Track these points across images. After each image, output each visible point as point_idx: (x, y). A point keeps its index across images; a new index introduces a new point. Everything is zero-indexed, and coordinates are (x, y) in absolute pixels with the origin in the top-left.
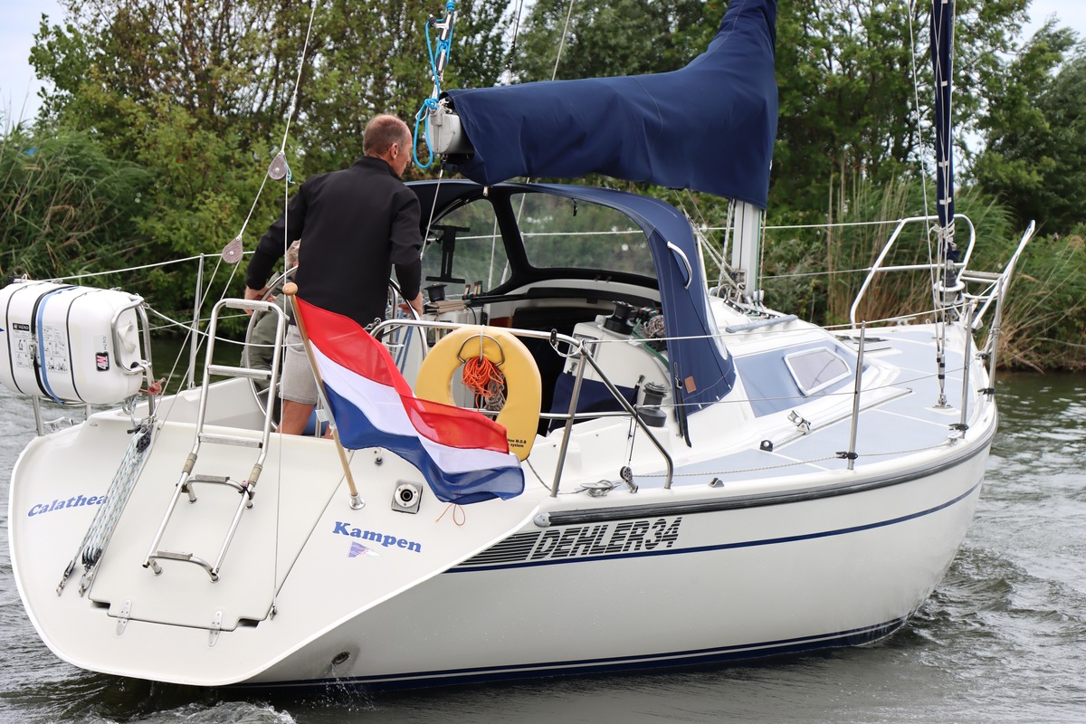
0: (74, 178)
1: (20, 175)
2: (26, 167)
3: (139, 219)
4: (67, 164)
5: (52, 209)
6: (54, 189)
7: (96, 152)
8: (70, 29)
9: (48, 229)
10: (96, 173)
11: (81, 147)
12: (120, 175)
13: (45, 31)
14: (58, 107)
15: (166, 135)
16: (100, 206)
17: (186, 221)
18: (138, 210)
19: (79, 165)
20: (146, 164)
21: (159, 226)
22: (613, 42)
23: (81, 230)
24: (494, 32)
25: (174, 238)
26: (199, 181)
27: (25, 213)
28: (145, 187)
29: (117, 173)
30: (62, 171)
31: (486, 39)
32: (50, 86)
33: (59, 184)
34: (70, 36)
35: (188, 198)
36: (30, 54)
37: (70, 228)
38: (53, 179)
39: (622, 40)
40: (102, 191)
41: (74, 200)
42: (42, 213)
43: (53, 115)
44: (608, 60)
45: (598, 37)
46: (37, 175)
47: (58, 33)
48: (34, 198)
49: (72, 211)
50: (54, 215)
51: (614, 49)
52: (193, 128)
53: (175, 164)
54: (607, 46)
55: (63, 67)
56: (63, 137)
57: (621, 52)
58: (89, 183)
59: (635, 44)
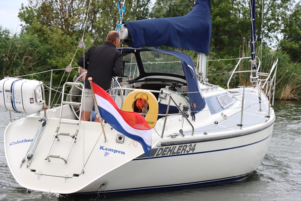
0: (31, 48)
1: (16, 48)
2: (17, 46)
3: (48, 60)
4: (29, 44)
5: (25, 57)
6: (25, 52)
7: (36, 41)
8: (29, 7)
9: (23, 63)
10: (37, 47)
11: (32, 40)
12: (43, 48)
13: (23, 8)
14: (26, 29)
15: (56, 36)
16: (38, 56)
17: (61, 60)
18: (48, 57)
19: (32, 45)
20: (50, 44)
21: (54, 62)
22: (179, 9)
23: (32, 63)
24: (146, 7)
25: (58, 65)
26: (65, 49)
27: (17, 58)
28: (50, 51)
29: (42, 47)
30: (27, 47)
31: (144, 9)
32: (24, 23)
33: (27, 50)
34: (29, 9)
35: (62, 54)
36: (18, 14)
37: (30, 62)
38: (25, 49)
39: (182, 9)
40: (38, 52)
41: (31, 55)
42: (22, 58)
43: (25, 31)
44: (178, 14)
45: (175, 7)
46: (20, 48)
47: (27, 8)
48: (20, 54)
49: (30, 58)
50: (25, 59)
51: (179, 11)
52: (63, 34)
53: (58, 44)
54: (177, 10)
55: (27, 17)
56: (28, 37)
57: (181, 12)
58: (35, 50)
59: (185, 10)
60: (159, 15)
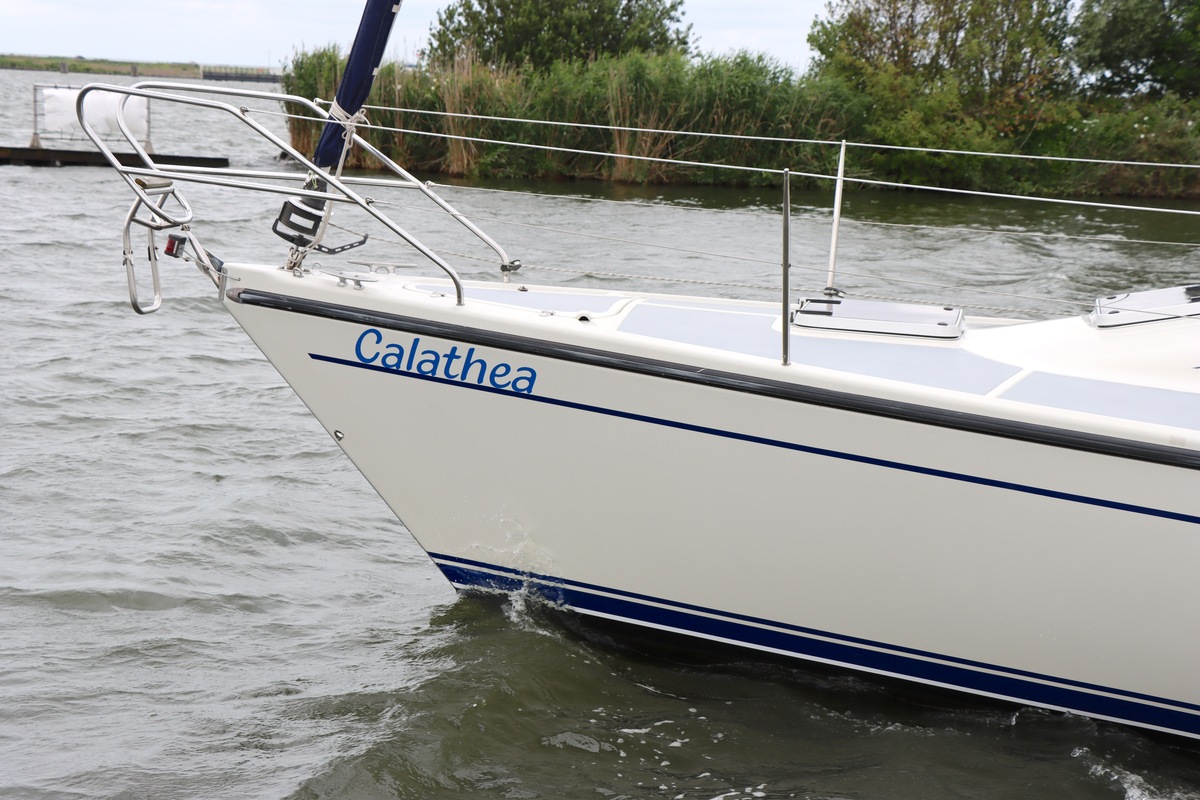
0: (834, 104)
1: (806, 103)
2: (809, 98)
3: (866, 126)
4: (830, 96)
5: (822, 121)
6: (823, 110)
7: (845, 89)
8: (829, 22)
9: (819, 133)
10: (846, 100)
11: (837, 87)
12: (855, 102)
13: (815, 24)
14: (818, 65)
15: (884, 79)
16: (847, 119)
17: (894, 126)
18: (866, 121)
19: (837, 96)
20: (871, 94)
21: (879, 129)
22: (1135, 17)
23: (835, 132)
24: (1062, 15)
25: (886, 136)
26: (900, 104)
27: (807, 123)
28: (869, 109)
29: (856, 100)
30: (827, 100)
31: (1058, 19)
32: (817, 54)
33: (827, 107)
34: (829, 26)
35: (894, 114)
36: (807, 37)
37: (830, 132)
38: (822, 106)
39: (1141, 16)
40: (848, 111)
41: (833, 116)
42: (816, 124)
43: (817, 70)
44: (1132, 28)
45: (1127, 15)
46: (815, 102)
47: (822, 24)
48: (812, 115)
49: (833, 122)
50: (823, 124)
51: (1136, 21)
52: (898, 74)
53: (888, 94)
54: (1132, 21)
55: (824, 42)
56: (829, 81)
57: (1140, 23)
58: (841, 106)
59: (1149, 18)
60: (1090, 30)
